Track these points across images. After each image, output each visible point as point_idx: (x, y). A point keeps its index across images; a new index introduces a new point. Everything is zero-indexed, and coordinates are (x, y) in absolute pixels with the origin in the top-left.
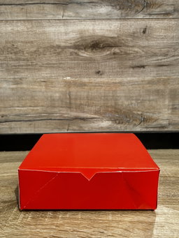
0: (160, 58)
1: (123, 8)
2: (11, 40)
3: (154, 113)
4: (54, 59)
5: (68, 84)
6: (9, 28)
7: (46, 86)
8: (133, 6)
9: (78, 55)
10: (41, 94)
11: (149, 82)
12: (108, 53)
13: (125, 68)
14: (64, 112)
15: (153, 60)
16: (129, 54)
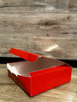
0: (75, 30)
1: (60, 8)
2: (12, 20)
3: (71, 54)
4: (29, 29)
5: (35, 39)
6: (12, 16)
7: (26, 40)
8: (64, 7)
9: (39, 27)
10: (23, 43)
11: (70, 40)
12: (52, 27)
13: (59, 34)
14: (33, 51)
15: (71, 31)
16: (61, 28)
